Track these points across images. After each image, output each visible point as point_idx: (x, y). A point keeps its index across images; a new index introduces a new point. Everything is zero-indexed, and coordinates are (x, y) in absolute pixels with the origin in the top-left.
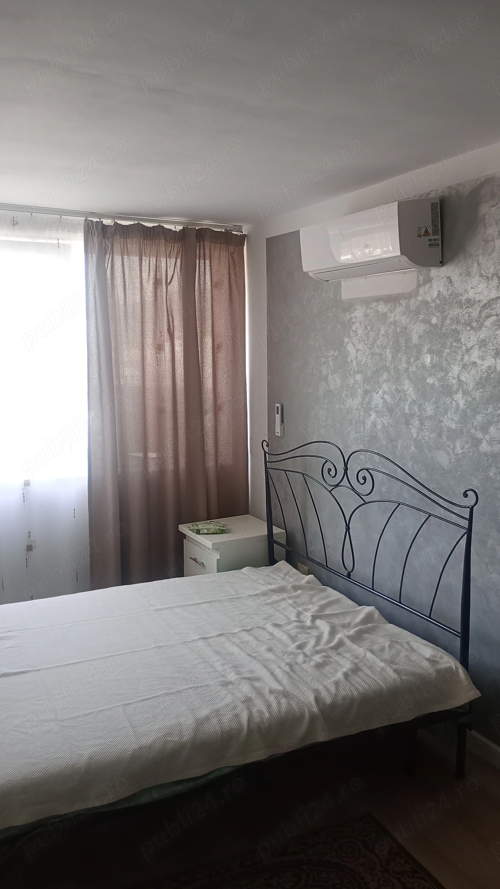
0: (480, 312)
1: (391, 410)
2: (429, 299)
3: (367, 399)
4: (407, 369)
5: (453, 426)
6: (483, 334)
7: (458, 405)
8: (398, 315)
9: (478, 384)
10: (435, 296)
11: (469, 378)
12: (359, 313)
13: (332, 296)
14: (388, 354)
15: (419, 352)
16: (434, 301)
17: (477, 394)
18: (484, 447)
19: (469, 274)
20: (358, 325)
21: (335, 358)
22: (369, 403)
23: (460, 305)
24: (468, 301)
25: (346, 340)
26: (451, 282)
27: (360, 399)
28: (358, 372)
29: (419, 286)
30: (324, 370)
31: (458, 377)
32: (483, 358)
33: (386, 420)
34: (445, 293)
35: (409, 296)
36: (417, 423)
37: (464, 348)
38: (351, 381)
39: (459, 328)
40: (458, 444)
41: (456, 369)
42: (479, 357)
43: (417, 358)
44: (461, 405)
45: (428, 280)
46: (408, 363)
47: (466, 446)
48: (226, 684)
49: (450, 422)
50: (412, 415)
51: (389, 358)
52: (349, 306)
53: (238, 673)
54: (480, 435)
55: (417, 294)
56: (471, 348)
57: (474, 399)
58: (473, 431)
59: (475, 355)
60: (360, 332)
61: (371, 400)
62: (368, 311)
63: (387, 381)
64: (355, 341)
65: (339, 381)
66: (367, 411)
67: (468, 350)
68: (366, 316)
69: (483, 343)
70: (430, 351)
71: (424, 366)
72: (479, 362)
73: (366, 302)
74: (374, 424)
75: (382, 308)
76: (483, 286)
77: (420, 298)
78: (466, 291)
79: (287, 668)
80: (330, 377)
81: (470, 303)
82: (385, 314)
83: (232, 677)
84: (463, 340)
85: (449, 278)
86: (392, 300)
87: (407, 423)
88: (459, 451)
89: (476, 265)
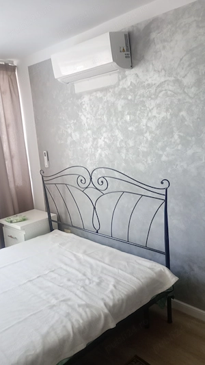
0: (156, 90)
1: (109, 146)
2: (125, 86)
3: (95, 143)
4: (117, 124)
5: (145, 150)
6: (158, 101)
7: (147, 139)
8: (109, 97)
9: (157, 127)
10: (129, 84)
11: (152, 125)
12: (86, 99)
13: (69, 92)
14: (105, 118)
15: (123, 115)
16: (129, 87)
17: (158, 132)
18: (164, 158)
19: (147, 71)
20: (86, 105)
21: (75, 124)
22: (96, 144)
23: (144, 87)
24: (149, 85)
25: (80, 114)
26: (138, 76)
27: (91, 143)
28: (89, 129)
29: (119, 80)
30: (69, 131)
31: (146, 125)
32: (159, 113)
33: (107, 152)
34: (134, 82)
35: (115, 87)
36: (124, 151)
37: (148, 109)
38: (85, 135)
39: (145, 99)
40: (149, 159)
41: (144, 121)
42: (157, 113)
43: (122, 118)
44: (149, 139)
45: (124, 77)
46: (117, 121)
47: (154, 159)
48: (52, 307)
49: (143, 148)
50: (121, 148)
51: (106, 120)
52: (80, 96)
53: (57, 299)
54: (161, 153)
55: (119, 85)
56: (152, 109)
57: (156, 134)
58: (157, 151)
59: (155, 112)
60: (87, 109)
61: (97, 143)
62: (91, 97)
63: (106, 132)
64: (86, 114)
65: (78, 136)
66: (96, 148)
67: (150, 111)
68: (90, 100)
69: (158, 106)
70: (129, 114)
71: (126, 121)
72: (157, 115)
73: (90, 93)
74: (101, 155)
75: (99, 95)
76: (156, 76)
77: (121, 87)
78: (147, 80)
79: (82, 289)
80: (73, 134)
81: (149, 86)
82: (101, 98)
83: (54, 301)
84: (147, 106)
85: (136, 74)
86: (105, 90)
87: (119, 152)
88: (150, 162)
89: (151, 65)
